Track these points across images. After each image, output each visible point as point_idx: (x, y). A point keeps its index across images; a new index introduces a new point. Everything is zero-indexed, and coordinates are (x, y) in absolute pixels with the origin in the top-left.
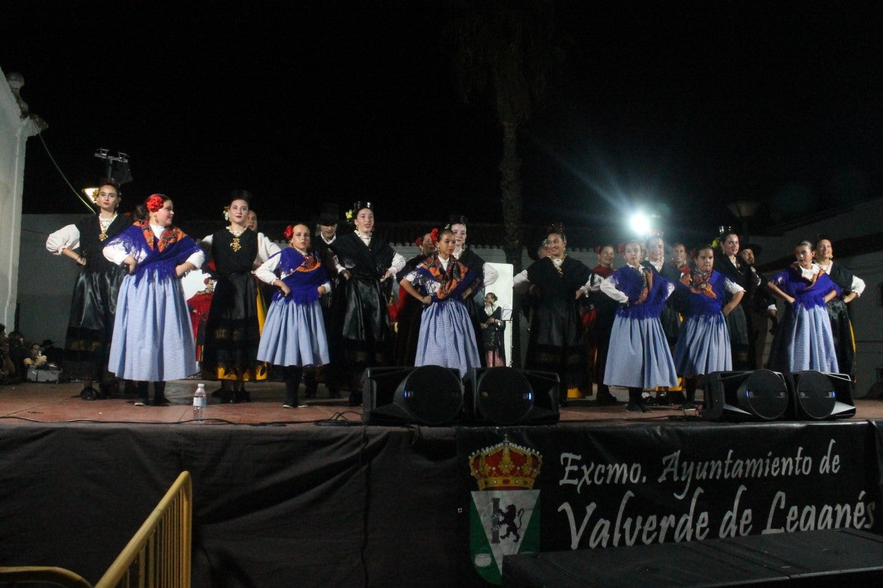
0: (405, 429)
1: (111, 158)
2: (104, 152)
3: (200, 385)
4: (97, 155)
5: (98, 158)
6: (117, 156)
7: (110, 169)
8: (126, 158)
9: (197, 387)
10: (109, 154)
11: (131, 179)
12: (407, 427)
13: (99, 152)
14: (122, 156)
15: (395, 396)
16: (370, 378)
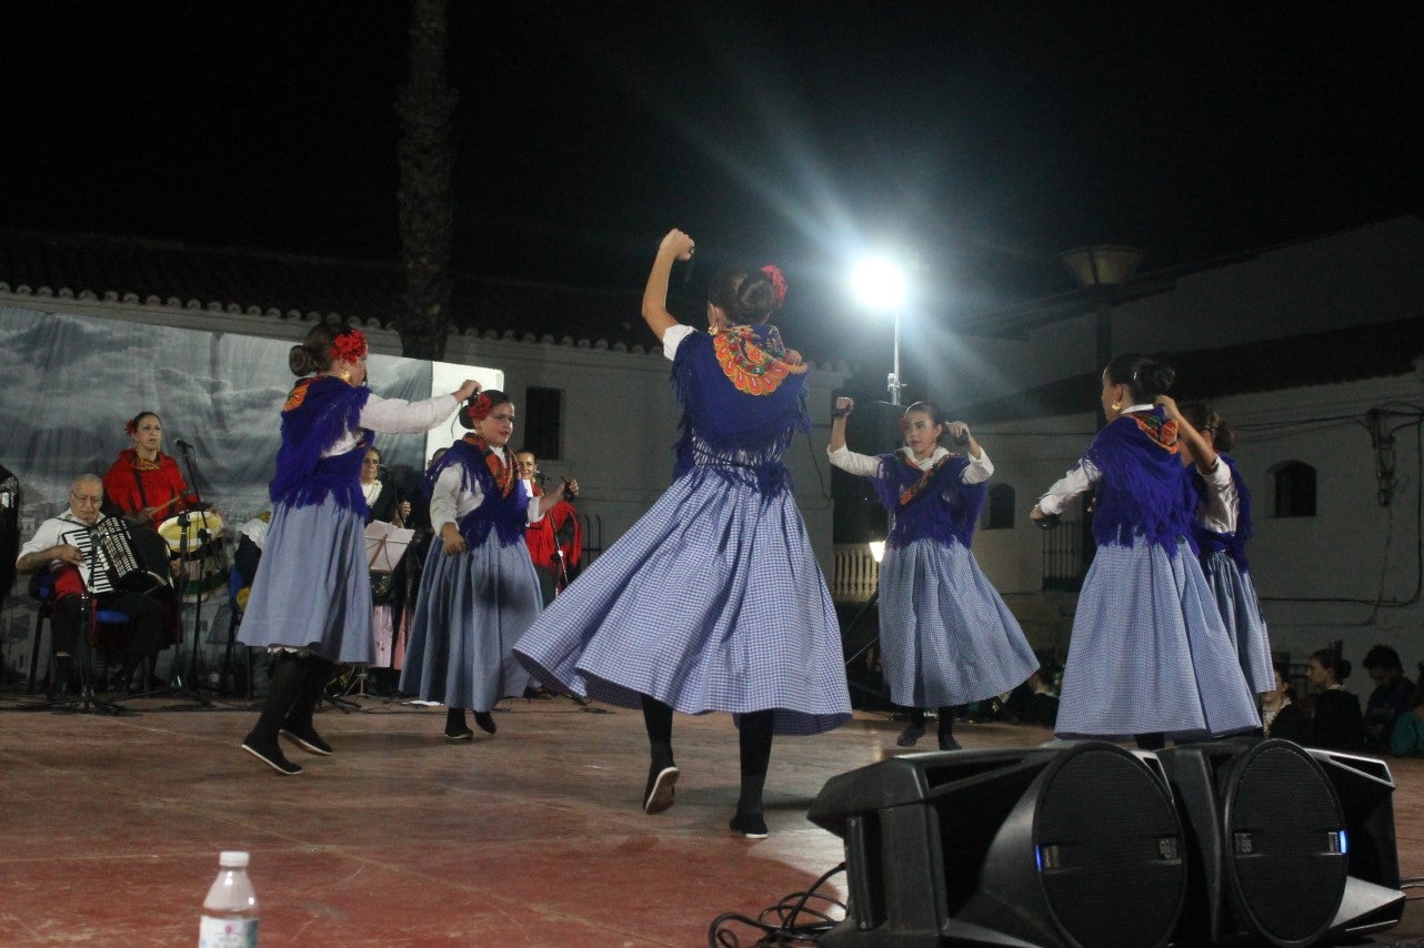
3: (230, 858)
15: (989, 866)
16: (927, 802)
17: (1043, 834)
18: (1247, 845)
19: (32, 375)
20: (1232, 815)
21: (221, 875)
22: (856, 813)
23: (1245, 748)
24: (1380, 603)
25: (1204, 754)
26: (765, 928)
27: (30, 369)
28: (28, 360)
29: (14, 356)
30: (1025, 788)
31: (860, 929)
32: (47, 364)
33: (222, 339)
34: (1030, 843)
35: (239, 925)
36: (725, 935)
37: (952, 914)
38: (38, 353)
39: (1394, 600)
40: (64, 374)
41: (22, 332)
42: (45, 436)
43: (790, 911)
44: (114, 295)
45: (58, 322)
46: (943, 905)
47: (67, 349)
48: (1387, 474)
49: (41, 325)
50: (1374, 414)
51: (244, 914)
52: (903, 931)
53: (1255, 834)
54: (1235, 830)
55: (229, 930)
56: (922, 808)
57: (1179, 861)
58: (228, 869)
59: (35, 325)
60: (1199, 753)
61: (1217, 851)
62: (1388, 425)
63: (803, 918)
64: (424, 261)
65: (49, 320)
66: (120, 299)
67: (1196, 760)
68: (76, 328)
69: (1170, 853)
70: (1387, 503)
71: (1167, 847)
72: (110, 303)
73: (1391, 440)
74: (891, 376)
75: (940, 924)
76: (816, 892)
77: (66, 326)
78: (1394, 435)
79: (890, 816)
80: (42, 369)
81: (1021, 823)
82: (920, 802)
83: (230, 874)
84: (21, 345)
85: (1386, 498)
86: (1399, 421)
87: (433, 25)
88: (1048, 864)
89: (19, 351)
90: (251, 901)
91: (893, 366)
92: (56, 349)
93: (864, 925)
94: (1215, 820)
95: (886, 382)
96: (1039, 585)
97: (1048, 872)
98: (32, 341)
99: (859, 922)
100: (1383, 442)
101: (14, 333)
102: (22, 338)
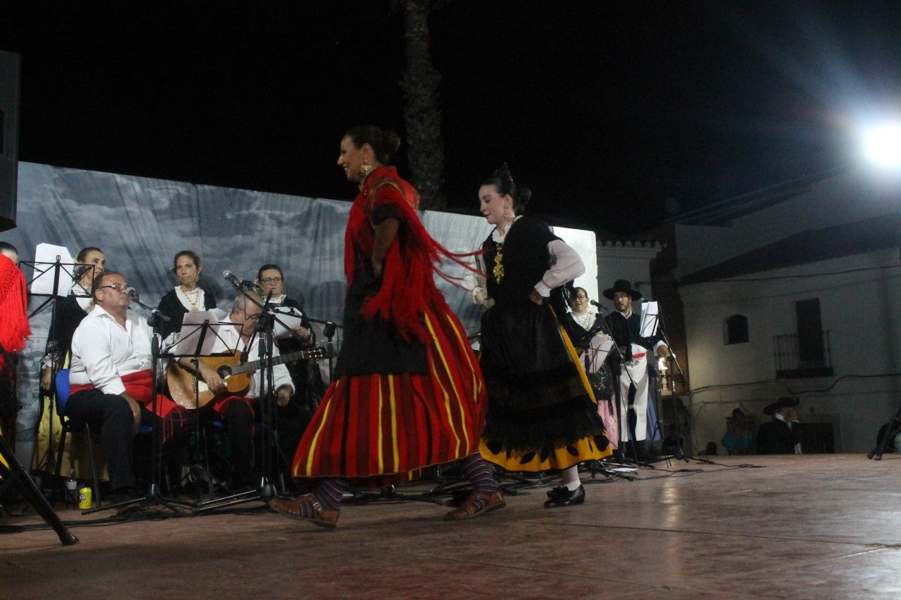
19: (308, 245)
27: (305, 241)
28: (304, 234)
29: (294, 232)
32: (316, 237)
33: (426, 215)
38: (309, 229)
41: (298, 213)
42: (319, 291)
45: (320, 205)
47: (328, 226)
49: (310, 208)
59: (306, 208)
64: (429, 183)
68: (332, 209)
77: (326, 208)
80: (312, 241)
84: (299, 223)
87: (421, 29)
89: (297, 228)
92: (321, 225)
96: (773, 376)
98: (304, 220)
101: (292, 214)
102: (299, 218)
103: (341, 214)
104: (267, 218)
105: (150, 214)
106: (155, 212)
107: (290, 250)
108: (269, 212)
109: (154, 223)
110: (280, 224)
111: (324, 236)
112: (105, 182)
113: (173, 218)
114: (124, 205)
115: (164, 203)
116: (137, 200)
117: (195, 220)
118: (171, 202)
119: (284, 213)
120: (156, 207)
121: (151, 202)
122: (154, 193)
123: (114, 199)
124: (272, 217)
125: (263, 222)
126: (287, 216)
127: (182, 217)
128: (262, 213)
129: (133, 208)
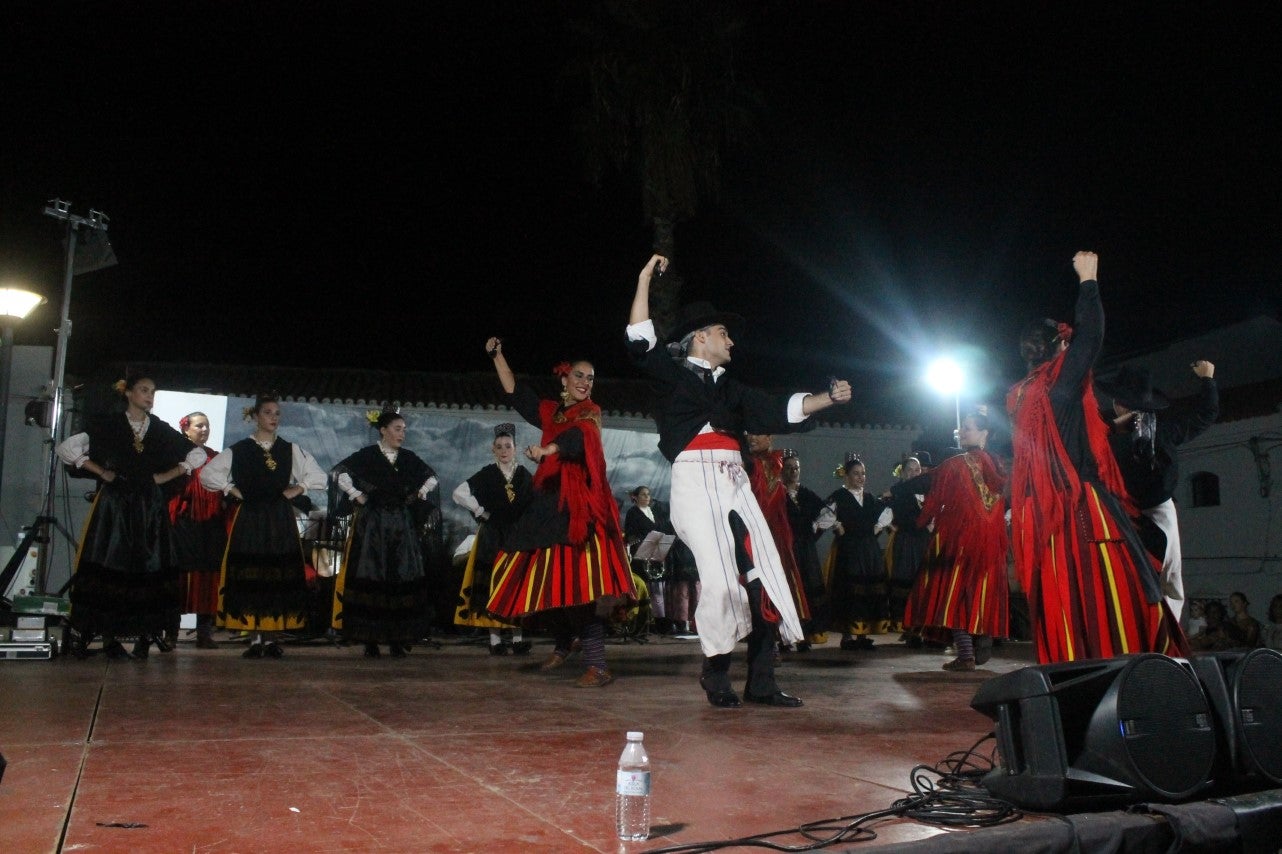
0: (1145, 820)
1: (76, 221)
2: (62, 207)
3: (632, 735)
4: (48, 211)
5: (51, 217)
6: (86, 215)
7: (73, 240)
8: (104, 221)
9: (625, 742)
10: (71, 211)
11: (113, 261)
12: (1145, 811)
13: (52, 205)
14: (96, 216)
15: (1090, 733)
16: (1051, 694)
17: (1123, 712)
18: (1250, 717)
19: (455, 453)
20: (1239, 698)
21: (628, 745)
22: (1001, 703)
23: (1243, 654)
24: (1266, 559)
25: (1218, 660)
26: (940, 773)
27: (454, 451)
28: (453, 444)
29: (442, 442)
30: (1110, 684)
31: (1009, 775)
32: (463, 447)
34: (1115, 717)
35: (640, 775)
36: (920, 779)
37: (1071, 764)
38: (458, 441)
39: (1276, 557)
40: (472, 453)
41: (450, 429)
43: (956, 764)
44: (493, 406)
46: (1065, 759)
47: (474, 437)
48: (1265, 477)
49: (459, 426)
50: (1254, 440)
51: (643, 769)
52: (1040, 776)
53: (1255, 710)
54: (1241, 707)
55: (634, 778)
56: (1048, 698)
57: (1209, 729)
58: (632, 742)
59: (456, 425)
60: (1213, 659)
61: (1231, 721)
62: (1264, 446)
63: (965, 768)
65: (463, 422)
66: (496, 409)
67: (1211, 662)
68: (478, 425)
69: (1203, 724)
70: (1266, 496)
71: (1201, 719)
72: (491, 411)
73: (1267, 456)
74: (956, 431)
75: (1064, 773)
76: (975, 751)
77: (473, 425)
78: (1269, 452)
79: (1028, 705)
80: (461, 450)
81: (1109, 705)
82: (1048, 694)
83: (633, 745)
84: (450, 437)
85: (1265, 492)
86: (1269, 444)
87: (667, 241)
88: (1128, 732)
89: (448, 440)
90: (645, 759)
91: (956, 424)
92: (468, 438)
93: (1012, 772)
94: (1229, 705)
95: (953, 435)
97: (1128, 737)
98: (455, 434)
99: (1008, 770)
100: (1261, 458)
101: (444, 430)
102: (449, 433)
103: (486, 430)
104: (424, 434)
105: (333, 432)
106: (337, 431)
107: (441, 458)
108: (426, 429)
109: (336, 439)
110: (434, 437)
111: (470, 445)
112: (301, 411)
113: (350, 435)
114: (313, 426)
115: (344, 424)
116: (324, 423)
117: (366, 436)
118: (349, 424)
119: (438, 430)
120: (339, 427)
121: (335, 423)
122: (337, 417)
123: (306, 422)
124: (428, 432)
125: (420, 436)
126: (439, 431)
127: (356, 434)
128: (418, 430)
129: (321, 429)
